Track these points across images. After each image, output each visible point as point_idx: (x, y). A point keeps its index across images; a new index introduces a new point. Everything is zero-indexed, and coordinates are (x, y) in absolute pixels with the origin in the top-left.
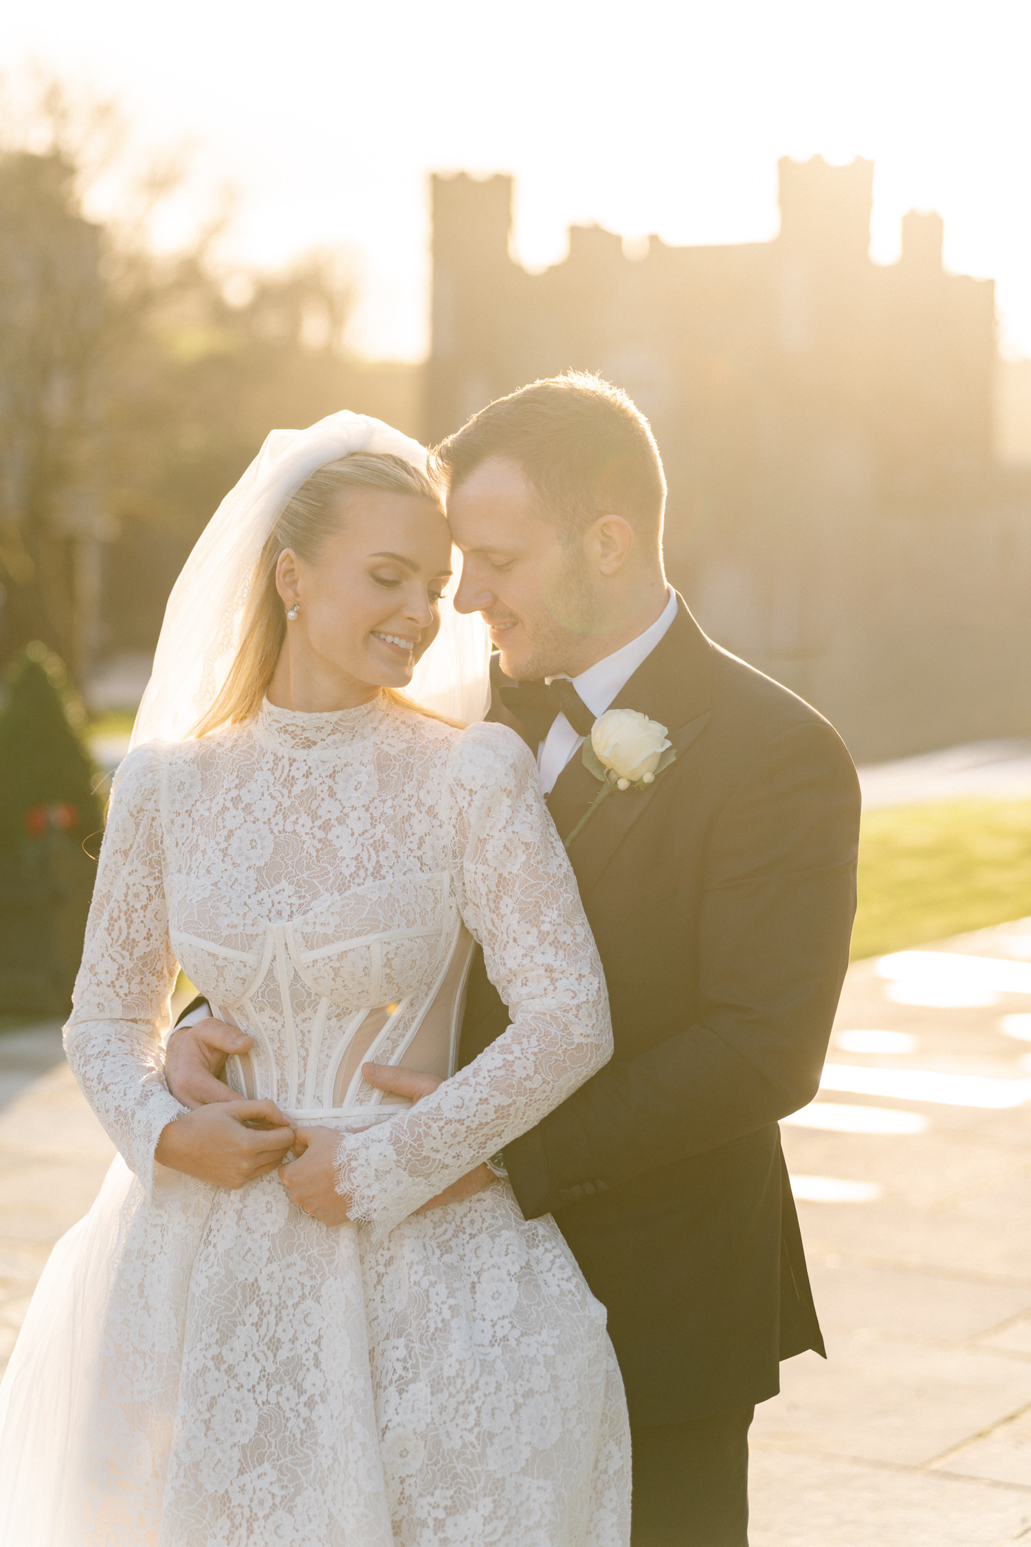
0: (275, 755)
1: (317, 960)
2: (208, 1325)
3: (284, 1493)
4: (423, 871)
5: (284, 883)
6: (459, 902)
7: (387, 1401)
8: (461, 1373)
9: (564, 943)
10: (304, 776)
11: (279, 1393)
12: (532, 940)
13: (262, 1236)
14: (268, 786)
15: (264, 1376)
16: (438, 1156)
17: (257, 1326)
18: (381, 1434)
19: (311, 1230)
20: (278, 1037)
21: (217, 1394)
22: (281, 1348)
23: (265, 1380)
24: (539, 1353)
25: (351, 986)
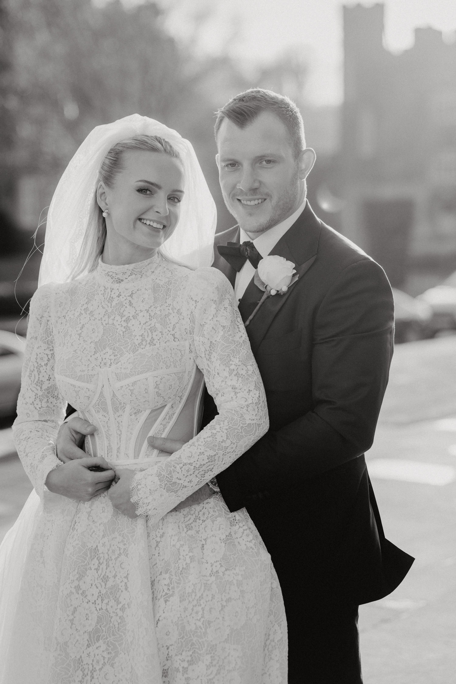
0: (105, 287)
1: (122, 386)
2: (73, 570)
3: (109, 656)
4: (175, 341)
5: (108, 349)
6: (194, 356)
7: (159, 606)
8: (194, 590)
9: (242, 374)
10: (117, 296)
11: (107, 604)
12: (226, 374)
13: (100, 524)
14: (101, 302)
15: (100, 595)
16: (181, 482)
17: (97, 570)
18: (156, 623)
19: (124, 520)
20: (107, 425)
21: (77, 606)
22: (109, 581)
23: (100, 597)
24: (234, 579)
25: (140, 398)
